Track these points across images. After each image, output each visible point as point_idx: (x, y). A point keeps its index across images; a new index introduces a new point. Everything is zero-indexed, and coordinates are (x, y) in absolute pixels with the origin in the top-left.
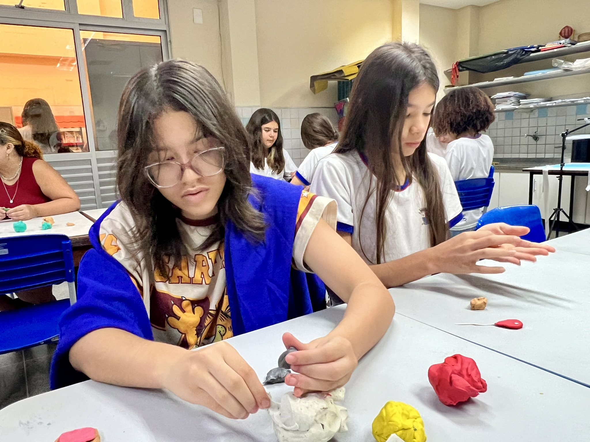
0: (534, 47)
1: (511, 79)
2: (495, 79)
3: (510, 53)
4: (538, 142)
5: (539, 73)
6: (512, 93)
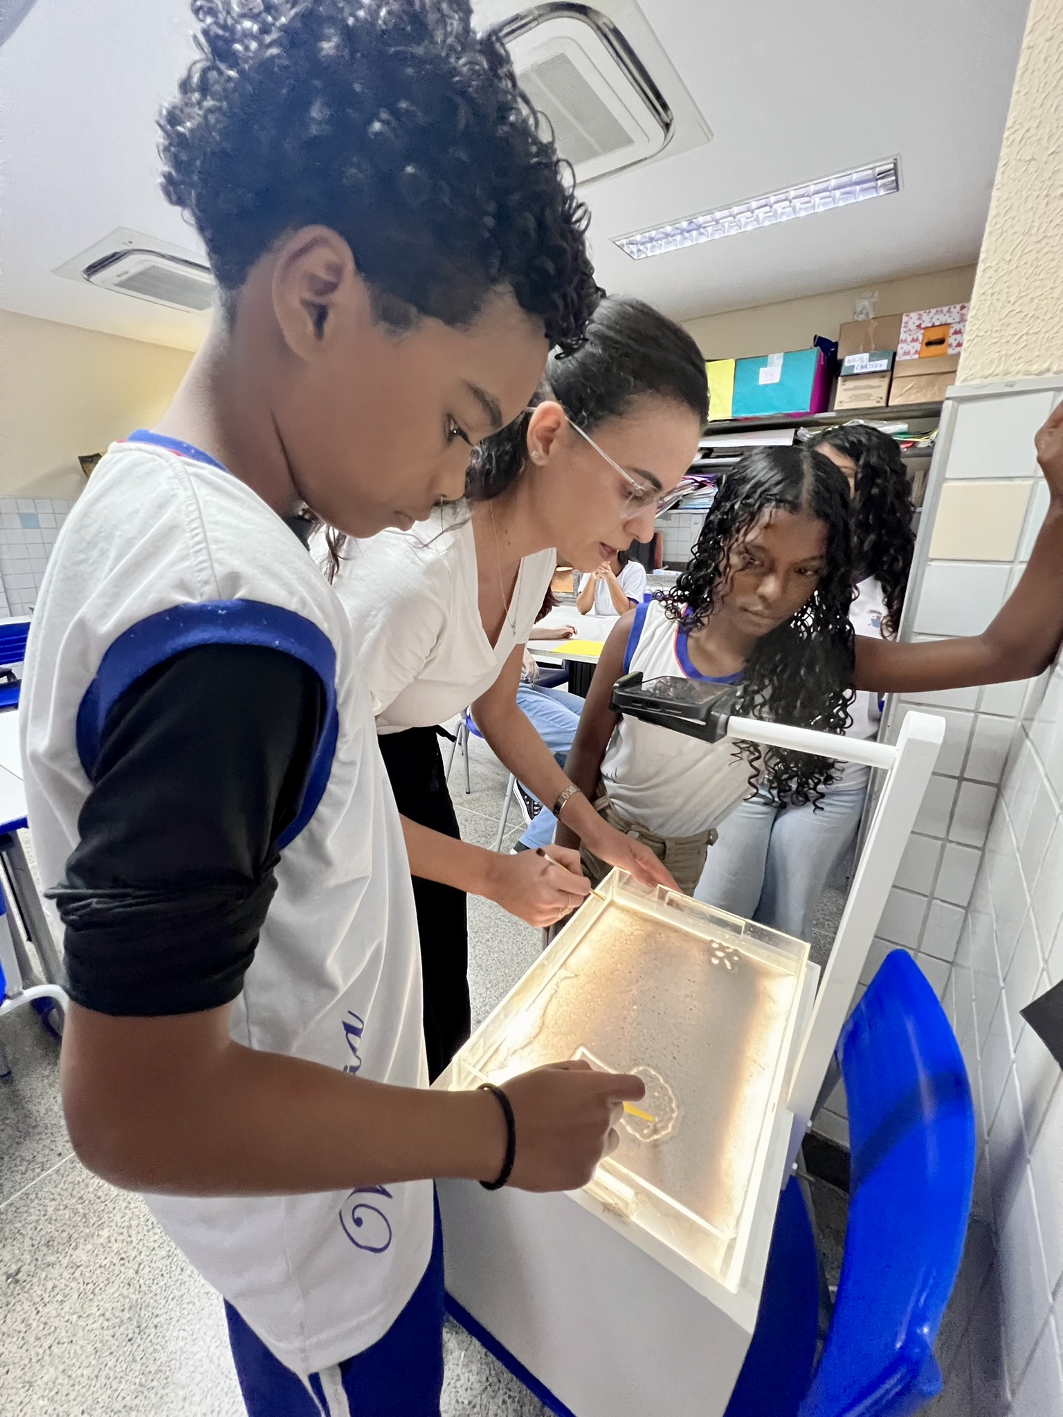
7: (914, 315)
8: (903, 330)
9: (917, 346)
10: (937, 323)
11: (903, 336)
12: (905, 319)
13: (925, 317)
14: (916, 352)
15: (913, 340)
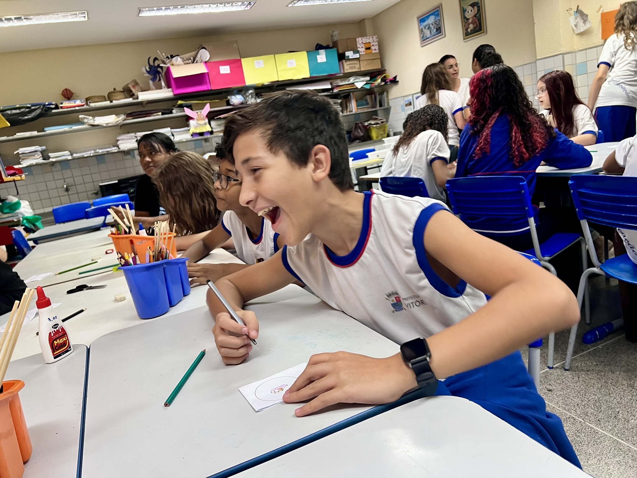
0: (53, 105)
1: (35, 133)
2: (17, 134)
3: (33, 108)
4: (70, 193)
5: (66, 128)
6: (38, 148)
7: (360, 38)
8: (358, 43)
9: (363, 49)
10: (367, 42)
11: (358, 46)
12: (357, 40)
13: (364, 40)
14: (364, 52)
15: (362, 47)
